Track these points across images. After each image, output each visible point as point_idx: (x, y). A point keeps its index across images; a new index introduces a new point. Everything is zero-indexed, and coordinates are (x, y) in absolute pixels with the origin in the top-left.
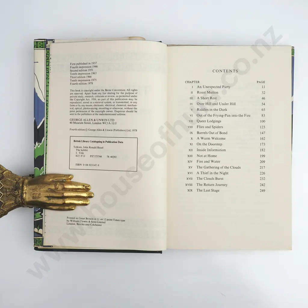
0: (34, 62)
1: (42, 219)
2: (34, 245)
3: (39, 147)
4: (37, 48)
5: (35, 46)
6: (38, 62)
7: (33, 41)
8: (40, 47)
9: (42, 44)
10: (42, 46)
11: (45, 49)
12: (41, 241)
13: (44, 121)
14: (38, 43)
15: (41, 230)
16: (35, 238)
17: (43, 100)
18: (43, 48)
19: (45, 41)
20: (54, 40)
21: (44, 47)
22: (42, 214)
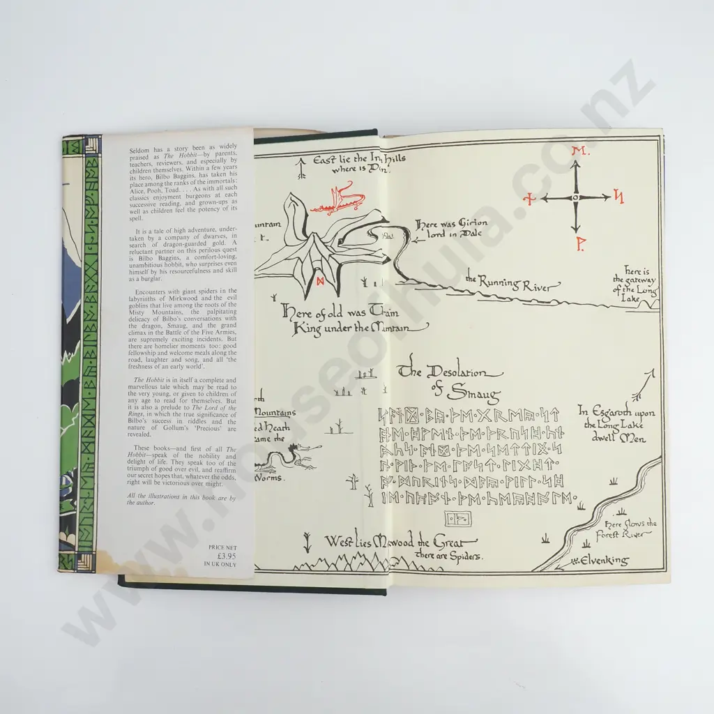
0: (63, 185)
1: (75, 512)
2: (59, 568)
3: (69, 361)
4: (67, 154)
5: (63, 151)
6: (68, 184)
7: (61, 140)
8: (73, 151)
9: (77, 145)
10: (77, 151)
11: (84, 155)
12: (71, 560)
13: (80, 306)
14: (70, 144)
15: (72, 536)
16: (61, 552)
17: (79, 264)
18: (79, 153)
19: (83, 139)
20: (101, 135)
21: (81, 152)
22: (75, 503)
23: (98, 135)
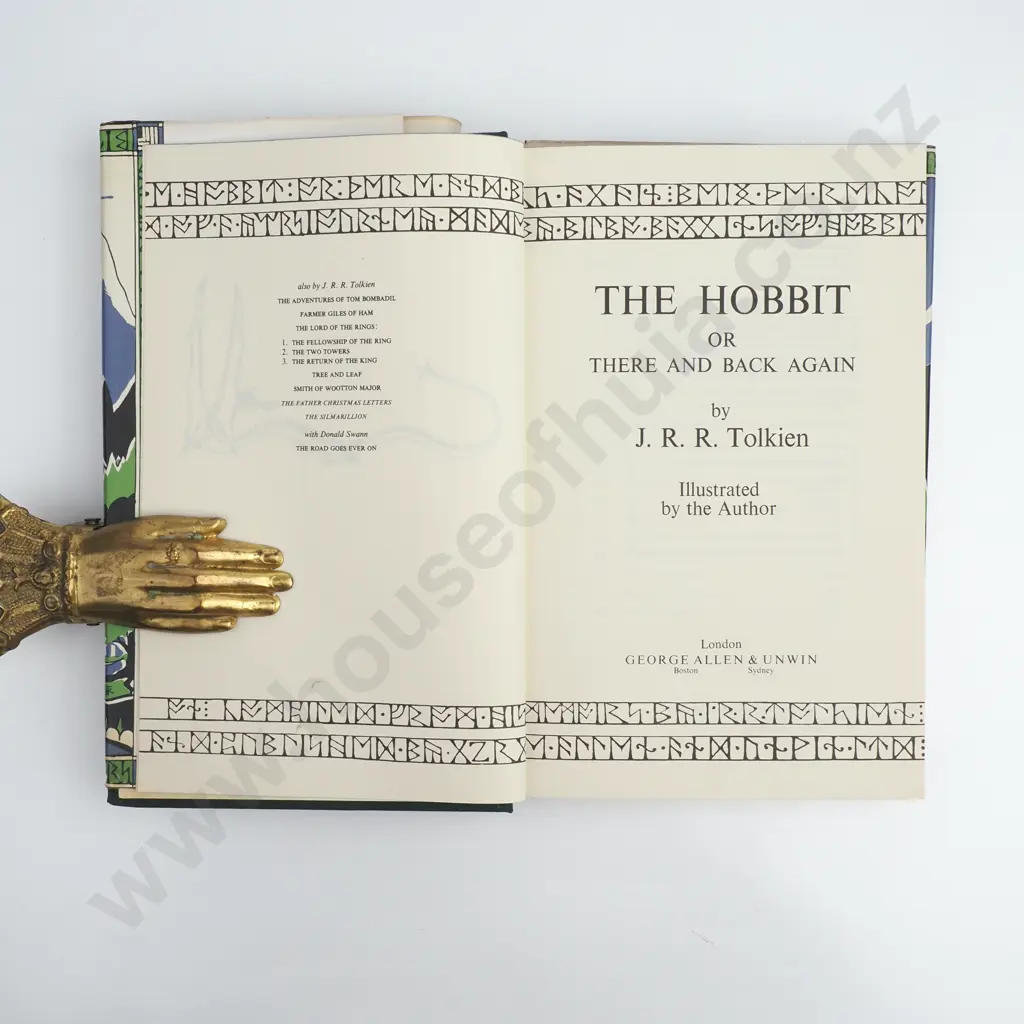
0: (103, 198)
1: (131, 698)
2: (108, 782)
3: (118, 469)
4: (109, 150)
5: (102, 145)
6: (111, 197)
7: (99, 128)
8: (118, 146)
9: (123, 137)
10: (124, 145)
11: (136, 153)
12: (128, 770)
13: (134, 385)
14: (112, 136)
15: (128, 733)
16: (110, 758)
17: (130, 320)
18: (127, 150)
19: (133, 129)
20: (162, 122)
21: (130, 148)
22: (132, 684)
23: (158, 122)
